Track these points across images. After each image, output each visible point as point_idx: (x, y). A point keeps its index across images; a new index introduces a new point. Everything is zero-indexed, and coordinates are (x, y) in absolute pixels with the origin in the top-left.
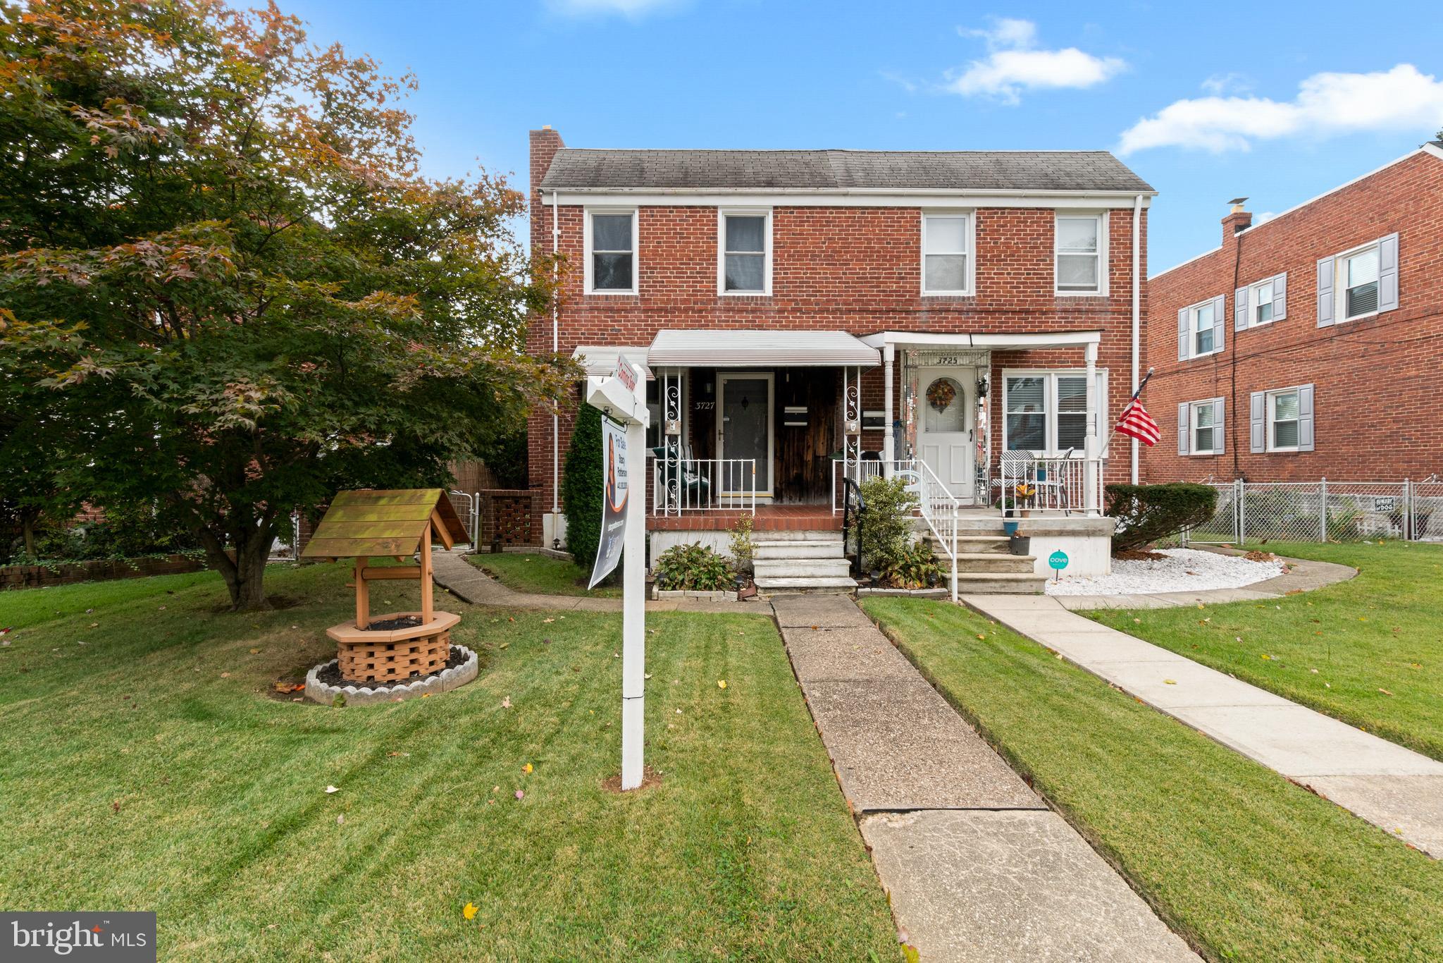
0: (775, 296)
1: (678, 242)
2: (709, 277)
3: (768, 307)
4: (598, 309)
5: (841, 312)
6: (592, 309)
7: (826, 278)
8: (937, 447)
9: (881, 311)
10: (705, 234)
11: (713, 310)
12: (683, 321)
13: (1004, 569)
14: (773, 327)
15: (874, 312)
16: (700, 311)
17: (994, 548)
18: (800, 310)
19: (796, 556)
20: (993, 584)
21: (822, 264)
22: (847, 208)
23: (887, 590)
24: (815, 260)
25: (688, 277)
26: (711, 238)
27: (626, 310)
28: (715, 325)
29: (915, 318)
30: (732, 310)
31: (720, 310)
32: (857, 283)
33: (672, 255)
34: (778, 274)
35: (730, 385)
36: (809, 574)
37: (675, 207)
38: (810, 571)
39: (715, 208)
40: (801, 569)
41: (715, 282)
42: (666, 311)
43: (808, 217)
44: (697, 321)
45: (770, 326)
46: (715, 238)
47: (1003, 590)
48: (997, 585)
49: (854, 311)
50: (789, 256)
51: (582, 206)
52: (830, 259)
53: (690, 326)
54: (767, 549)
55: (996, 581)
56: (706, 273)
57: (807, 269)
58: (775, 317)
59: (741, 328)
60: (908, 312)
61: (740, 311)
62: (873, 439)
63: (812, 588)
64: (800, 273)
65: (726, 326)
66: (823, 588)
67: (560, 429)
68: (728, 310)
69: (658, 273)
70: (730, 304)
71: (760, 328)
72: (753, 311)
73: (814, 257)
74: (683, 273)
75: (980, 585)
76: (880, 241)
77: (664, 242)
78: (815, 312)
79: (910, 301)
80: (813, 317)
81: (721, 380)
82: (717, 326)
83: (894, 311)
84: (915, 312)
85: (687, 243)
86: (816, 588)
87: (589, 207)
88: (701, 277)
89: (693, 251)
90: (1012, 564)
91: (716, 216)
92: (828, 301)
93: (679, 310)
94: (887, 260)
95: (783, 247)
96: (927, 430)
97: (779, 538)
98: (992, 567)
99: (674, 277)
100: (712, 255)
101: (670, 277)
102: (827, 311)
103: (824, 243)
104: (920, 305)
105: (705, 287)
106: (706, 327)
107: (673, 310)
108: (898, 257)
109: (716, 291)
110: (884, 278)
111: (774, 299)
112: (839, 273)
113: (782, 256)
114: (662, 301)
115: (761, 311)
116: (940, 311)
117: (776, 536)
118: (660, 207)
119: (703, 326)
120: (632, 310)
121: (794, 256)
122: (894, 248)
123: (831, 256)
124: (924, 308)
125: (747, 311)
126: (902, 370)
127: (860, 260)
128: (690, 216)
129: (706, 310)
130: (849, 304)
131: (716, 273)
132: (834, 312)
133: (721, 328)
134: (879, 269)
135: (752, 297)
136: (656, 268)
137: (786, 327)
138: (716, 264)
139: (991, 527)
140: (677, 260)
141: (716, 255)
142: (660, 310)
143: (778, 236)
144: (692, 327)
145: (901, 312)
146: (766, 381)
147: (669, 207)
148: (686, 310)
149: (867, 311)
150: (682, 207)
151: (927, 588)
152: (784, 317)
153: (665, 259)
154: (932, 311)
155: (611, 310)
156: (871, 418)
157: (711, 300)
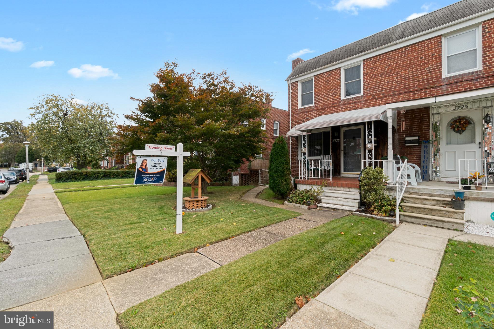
0: (364, 95)
1: (327, 84)
2: (338, 94)
3: (361, 100)
4: (302, 112)
5: (395, 95)
6: (300, 113)
7: (388, 82)
8: (455, 152)
9: (417, 90)
10: (336, 79)
11: (339, 105)
12: (329, 111)
13: (441, 215)
14: (364, 107)
15: (414, 91)
16: (335, 107)
17: (442, 204)
18: (375, 98)
19: (341, 197)
20: (426, 221)
21: (386, 77)
22: (397, 49)
23: (367, 215)
24: (382, 76)
25: (330, 96)
26: (338, 79)
27: (310, 111)
28: (340, 111)
29: (439, 90)
30: (347, 104)
31: (342, 105)
32: (403, 80)
33: (325, 89)
34: (365, 86)
35: (346, 132)
36: (341, 204)
37: (325, 72)
38: (341, 203)
39: (340, 68)
40: (338, 202)
41: (340, 95)
42: (323, 109)
43: (378, 59)
44: (334, 110)
45: (362, 107)
46: (340, 79)
47: (433, 225)
48: (429, 222)
49: (402, 93)
50: (370, 77)
51: (297, 81)
52: (389, 74)
53: (331, 112)
54: (330, 193)
55: (428, 219)
56: (337, 92)
57: (378, 81)
58: (364, 103)
59: (350, 110)
60: (433, 88)
61: (350, 104)
62: (413, 150)
63: (337, 209)
64: (375, 83)
65: (344, 110)
66: (341, 210)
67: (292, 151)
68: (345, 104)
69: (320, 96)
70: (346, 102)
71: (358, 108)
72: (355, 103)
73: (381, 75)
74: (328, 94)
75: (418, 220)
76: (416, 58)
77: (322, 85)
78: (382, 98)
79: (435, 82)
80: (381, 100)
81: (342, 130)
82: (341, 111)
83: (425, 89)
84: (439, 86)
85: (330, 83)
86: (338, 209)
87: (300, 81)
88: (335, 94)
89: (332, 86)
90: (447, 213)
91: (340, 71)
92: (389, 92)
93: (327, 108)
94: (421, 66)
95: (368, 75)
96: (448, 144)
97: (339, 190)
98: (433, 213)
99: (326, 97)
100: (339, 86)
101: (324, 97)
102: (388, 96)
103: (387, 68)
104: (442, 82)
105: (336, 97)
106: (337, 112)
107: (325, 109)
108: (427, 63)
109: (340, 98)
110: (419, 75)
111: (364, 96)
112: (394, 78)
113: (367, 79)
114: (322, 106)
115: (358, 102)
116: (456, 83)
117: (338, 189)
118: (321, 74)
119: (336, 112)
120: (312, 111)
121: (372, 77)
122: (425, 59)
123: (390, 72)
124: (444, 83)
125: (352, 103)
126: (431, 116)
127: (406, 70)
128: (331, 74)
129: (337, 106)
130: (400, 91)
131: (340, 92)
132: (392, 96)
133: (342, 111)
134: (416, 71)
135: (354, 97)
136: (319, 95)
137: (369, 106)
138: (340, 88)
139: (447, 194)
140: (327, 90)
141: (340, 85)
142: (321, 109)
143: (365, 71)
144: (332, 113)
145: (430, 88)
146: (360, 129)
147: (324, 73)
148: (330, 107)
149: (410, 92)
150: (328, 72)
151: (388, 217)
152: (368, 103)
153: (323, 91)
154: (450, 84)
155: (306, 112)
156: (410, 140)
157: (338, 102)
